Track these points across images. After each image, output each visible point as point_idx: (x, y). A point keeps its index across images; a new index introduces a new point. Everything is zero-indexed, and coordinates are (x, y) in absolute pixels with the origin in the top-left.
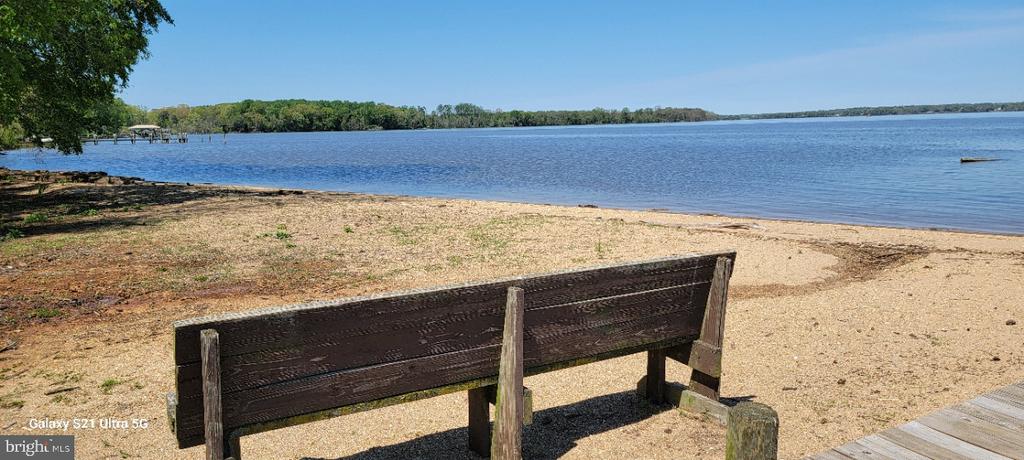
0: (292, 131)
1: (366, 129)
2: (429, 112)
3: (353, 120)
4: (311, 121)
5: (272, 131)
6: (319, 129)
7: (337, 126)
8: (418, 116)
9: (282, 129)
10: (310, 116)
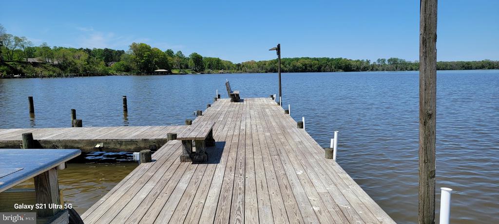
0: (296, 72)
1: (335, 71)
2: (371, 63)
3: (327, 67)
4: (306, 67)
5: (287, 72)
6: (309, 71)
7: (319, 70)
8: (365, 65)
9: (291, 71)
10: (305, 65)
